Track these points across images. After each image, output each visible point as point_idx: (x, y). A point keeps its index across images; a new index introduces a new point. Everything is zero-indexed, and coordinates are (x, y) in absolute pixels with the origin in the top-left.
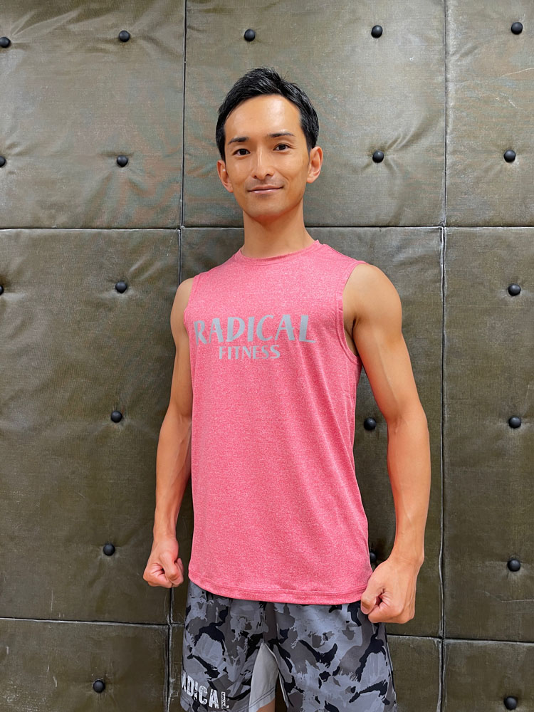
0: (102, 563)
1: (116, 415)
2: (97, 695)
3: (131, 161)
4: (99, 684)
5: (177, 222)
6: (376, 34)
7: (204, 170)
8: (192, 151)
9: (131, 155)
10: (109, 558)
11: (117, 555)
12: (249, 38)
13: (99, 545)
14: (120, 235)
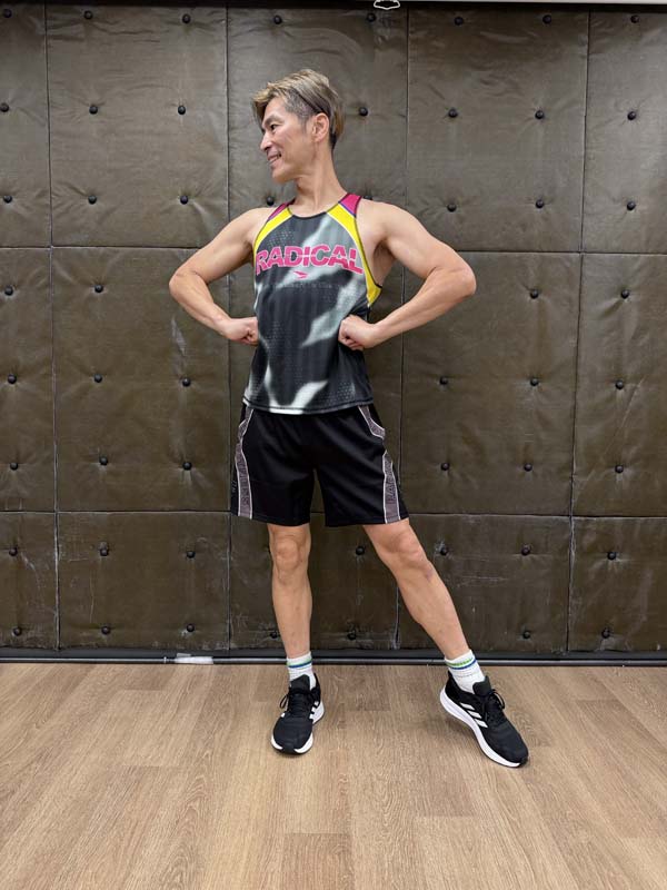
0: (10, 475)
1: (12, 378)
2: (11, 558)
3: (14, 199)
4: (13, 551)
5: (48, 243)
6: (182, 112)
7: (66, 206)
8: (57, 192)
9: (15, 193)
10: (14, 472)
11: (20, 470)
12: (93, 112)
13: (6, 463)
14: (8, 252)
